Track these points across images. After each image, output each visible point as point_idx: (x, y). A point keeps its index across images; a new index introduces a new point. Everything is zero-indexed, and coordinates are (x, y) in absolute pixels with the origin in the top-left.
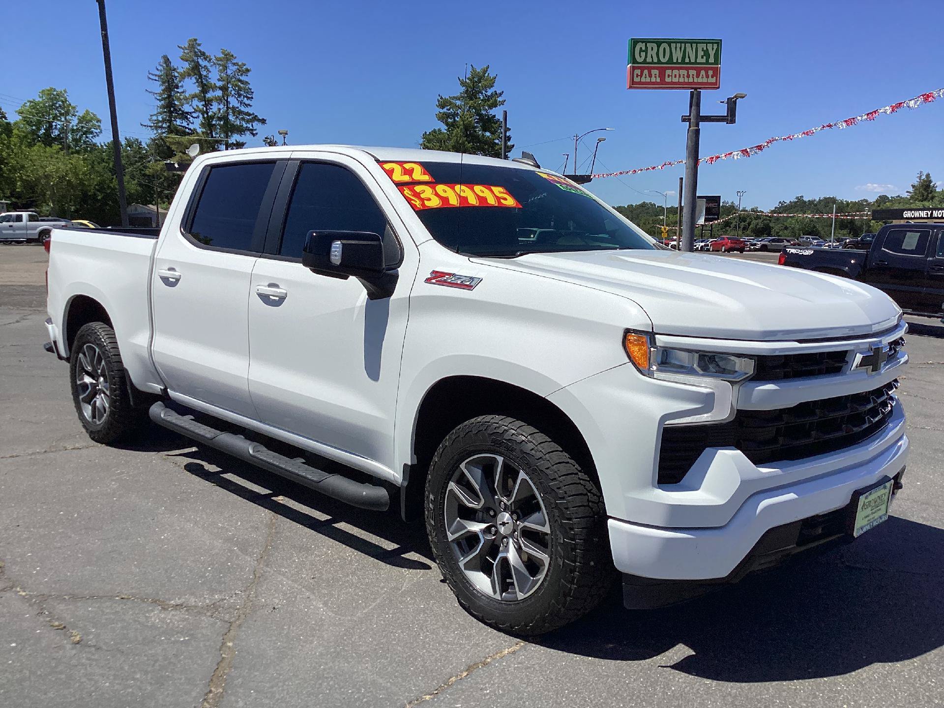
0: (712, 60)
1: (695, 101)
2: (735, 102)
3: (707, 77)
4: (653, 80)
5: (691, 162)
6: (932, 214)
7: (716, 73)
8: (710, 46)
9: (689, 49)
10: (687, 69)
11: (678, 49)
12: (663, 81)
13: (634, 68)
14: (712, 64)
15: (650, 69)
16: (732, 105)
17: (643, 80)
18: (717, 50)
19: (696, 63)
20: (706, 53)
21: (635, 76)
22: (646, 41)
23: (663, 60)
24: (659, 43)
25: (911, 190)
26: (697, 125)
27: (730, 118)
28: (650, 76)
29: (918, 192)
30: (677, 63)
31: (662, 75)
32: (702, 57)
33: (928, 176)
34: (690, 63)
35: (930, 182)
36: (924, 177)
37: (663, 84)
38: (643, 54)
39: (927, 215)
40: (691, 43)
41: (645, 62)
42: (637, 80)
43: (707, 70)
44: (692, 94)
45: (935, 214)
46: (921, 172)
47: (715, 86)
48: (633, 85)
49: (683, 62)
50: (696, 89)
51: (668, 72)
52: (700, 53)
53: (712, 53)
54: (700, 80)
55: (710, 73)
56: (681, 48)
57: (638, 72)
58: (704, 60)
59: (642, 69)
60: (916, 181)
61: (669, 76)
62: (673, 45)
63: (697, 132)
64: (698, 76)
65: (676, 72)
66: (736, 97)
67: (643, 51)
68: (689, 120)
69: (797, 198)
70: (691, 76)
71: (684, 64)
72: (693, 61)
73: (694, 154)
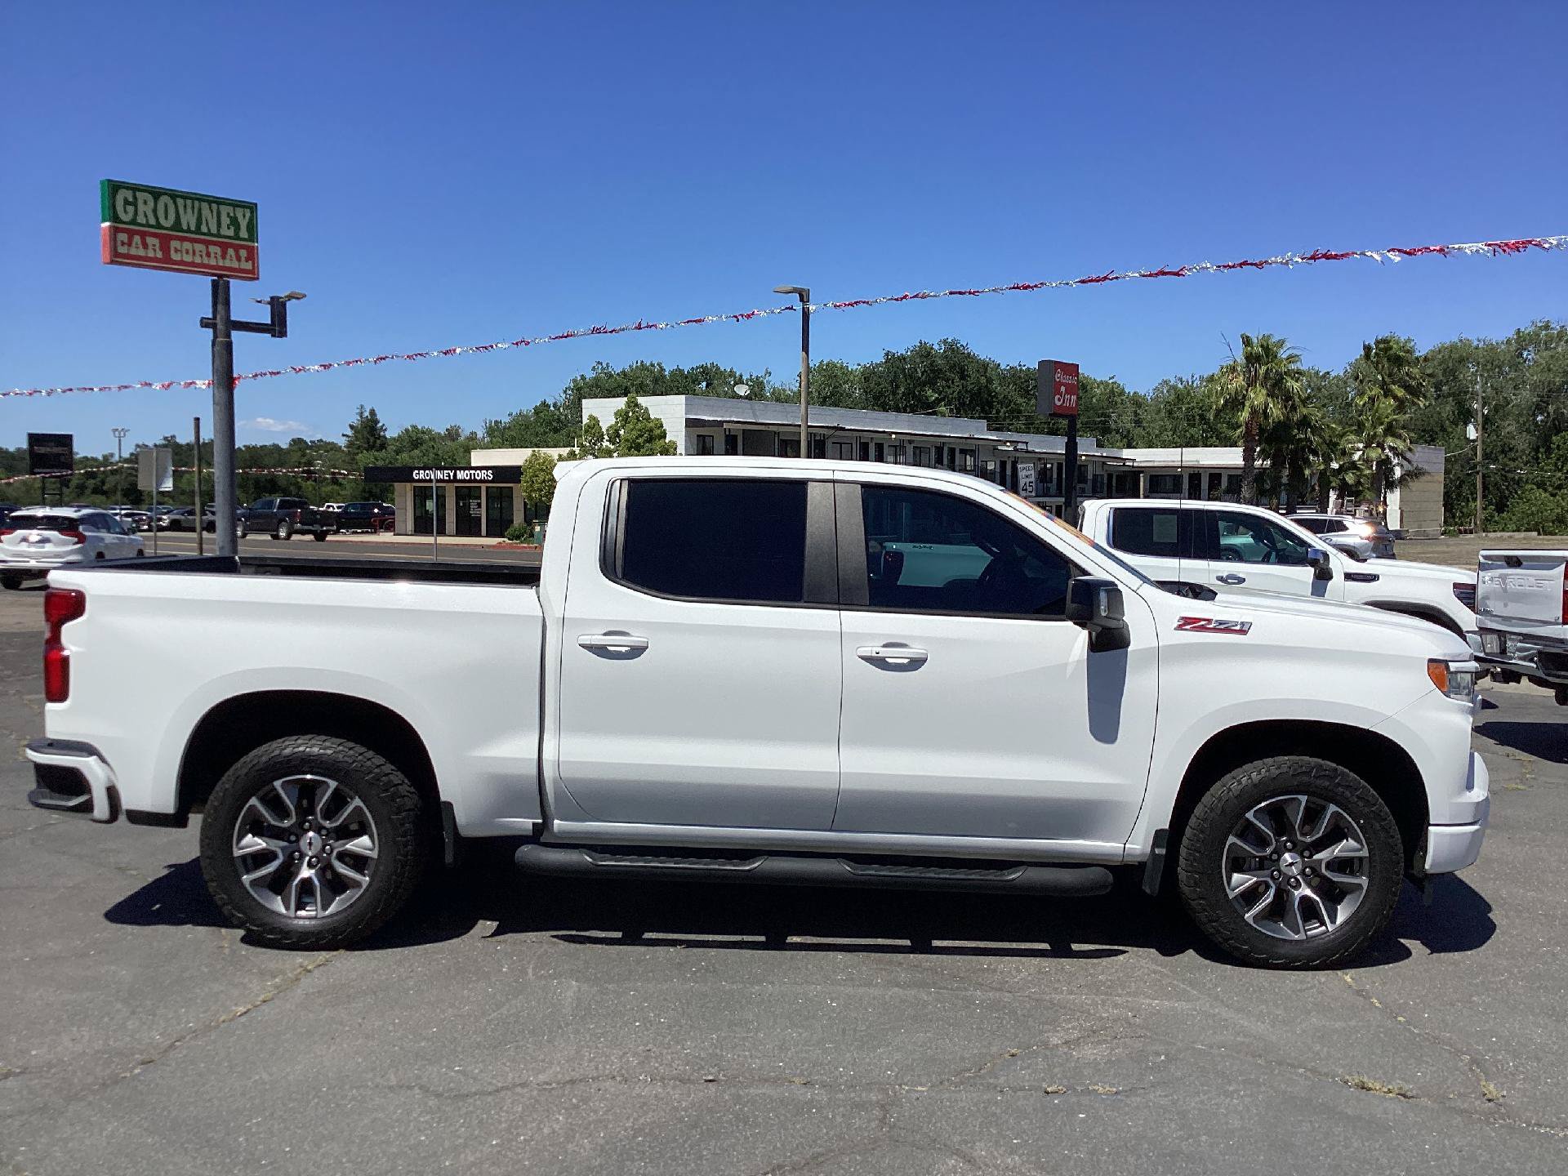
0: (244, 234)
1: (221, 295)
2: (284, 305)
3: (239, 259)
4: (151, 254)
5: (222, 395)
6: (455, 475)
7: (252, 255)
8: (239, 213)
9: (206, 212)
10: (207, 243)
11: (189, 210)
12: (167, 259)
13: (115, 231)
14: (244, 240)
15: (143, 235)
16: (278, 307)
17: (133, 251)
18: (251, 219)
19: (219, 235)
20: (234, 222)
21: (119, 243)
22: (135, 188)
23: (162, 221)
24: (156, 194)
25: (349, 432)
26: (229, 336)
27: (277, 326)
28: (145, 246)
29: (360, 436)
30: (189, 231)
31: (165, 248)
32: (229, 228)
33: (373, 413)
34: (209, 234)
35: (377, 422)
36: (367, 414)
37: (166, 262)
38: (131, 209)
39: (449, 476)
40: (210, 203)
41: (133, 222)
42: (122, 250)
43: (237, 248)
44: (215, 285)
45: (461, 475)
46: (362, 406)
47: (252, 275)
48: (116, 258)
49: (198, 231)
50: (220, 276)
51: (174, 244)
52: (225, 221)
53: (243, 224)
54: (228, 263)
55: (243, 253)
56: (193, 207)
57: (123, 237)
58: (231, 233)
59: (131, 234)
60: (355, 420)
61: (176, 251)
62: (180, 201)
63: (229, 347)
64: (224, 257)
65: (187, 245)
66: (290, 297)
67: (130, 204)
68: (214, 326)
69: (166, 438)
70: (212, 255)
71: (197, 235)
72: (214, 230)
73: (226, 380)
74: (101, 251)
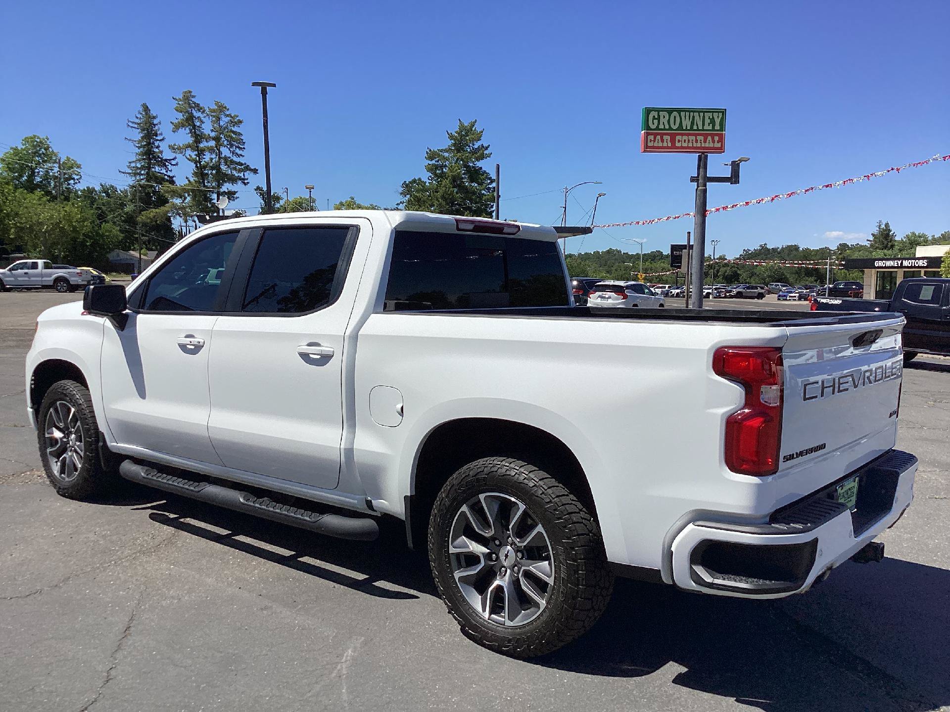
0: (717, 127)
1: (702, 163)
2: (738, 165)
3: (713, 142)
4: (665, 144)
5: (699, 217)
6: (902, 263)
7: (721, 139)
8: (715, 115)
9: (697, 117)
10: (696, 135)
11: (687, 117)
12: (674, 146)
13: (647, 134)
14: (718, 130)
15: (662, 135)
16: (735, 166)
17: (656, 144)
18: (722, 118)
19: (703, 130)
20: (712, 121)
21: (649, 140)
22: (659, 110)
23: (672, 126)
24: (670, 111)
25: (871, 238)
26: (705, 185)
27: (734, 178)
28: (662, 141)
29: (877, 240)
30: (686, 130)
31: (673, 141)
32: (709, 125)
33: (887, 225)
34: (698, 130)
35: (890, 231)
36: (883, 226)
37: (673, 148)
38: (656, 122)
39: (898, 264)
40: (699, 112)
41: (657, 128)
42: (650, 144)
43: (713, 136)
44: (700, 158)
45: (906, 263)
46: (880, 221)
47: (721, 150)
48: (647, 148)
49: (692, 129)
50: (703, 153)
51: (678, 138)
52: (707, 121)
53: (717, 121)
54: (707, 145)
55: (716, 138)
56: (689, 116)
57: (652, 137)
58: (710, 127)
59: (655, 135)
60: (876, 230)
61: (679, 141)
62: (683, 114)
63: (705, 191)
64: (705, 142)
65: (685, 138)
66: (741, 161)
67: (656, 119)
68: (697, 181)
69: (761, 246)
70: (699, 141)
71: (692, 131)
72: (700, 128)
73: (702, 211)
74: (640, 146)
